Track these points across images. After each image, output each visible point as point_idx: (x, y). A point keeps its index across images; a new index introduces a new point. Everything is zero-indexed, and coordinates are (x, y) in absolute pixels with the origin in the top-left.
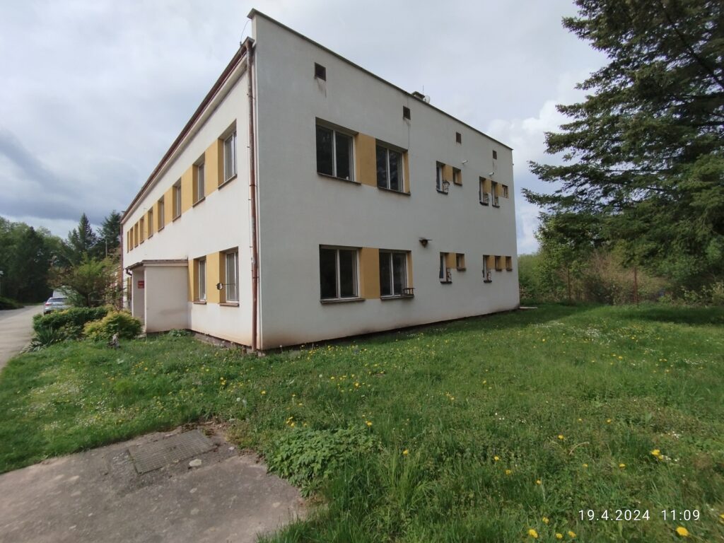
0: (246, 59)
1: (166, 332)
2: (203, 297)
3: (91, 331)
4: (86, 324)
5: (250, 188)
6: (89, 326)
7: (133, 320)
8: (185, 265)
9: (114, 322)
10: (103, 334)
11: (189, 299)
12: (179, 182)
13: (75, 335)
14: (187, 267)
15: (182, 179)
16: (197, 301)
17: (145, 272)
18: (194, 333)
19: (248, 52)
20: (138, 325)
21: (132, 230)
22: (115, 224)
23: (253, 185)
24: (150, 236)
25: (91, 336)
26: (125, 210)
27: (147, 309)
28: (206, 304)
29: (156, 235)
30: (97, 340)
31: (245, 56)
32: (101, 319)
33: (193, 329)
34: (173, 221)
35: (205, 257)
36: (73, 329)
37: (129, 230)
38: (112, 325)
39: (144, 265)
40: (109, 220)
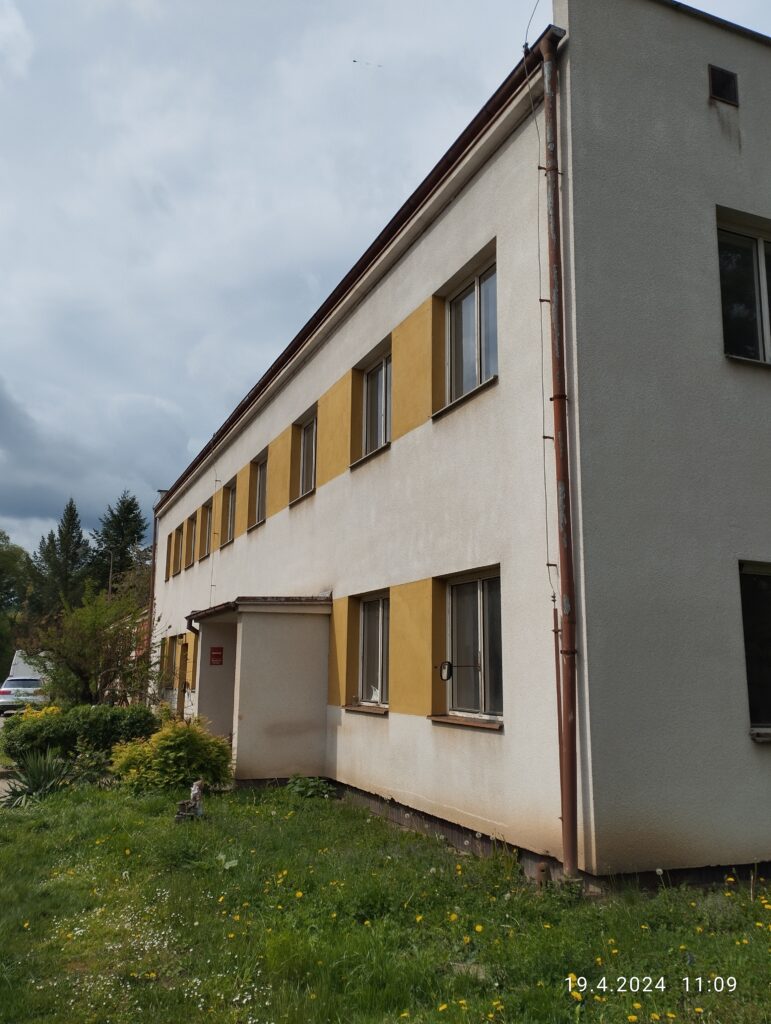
0: (542, 79)
1: (283, 782)
2: (369, 694)
3: (127, 767)
4: (117, 748)
5: (550, 407)
6: (123, 752)
7: (214, 744)
8: (325, 611)
9: (175, 748)
10: (153, 775)
11: (332, 698)
12: (312, 414)
13: (96, 774)
14: (330, 616)
15: (319, 404)
16: (353, 706)
17: (240, 627)
18: (341, 788)
19: (546, 66)
20: (223, 758)
21: (179, 530)
22: (126, 522)
23: (561, 399)
24: (227, 542)
25: (127, 779)
26: (168, 488)
27: (240, 718)
28: (385, 714)
29: (242, 540)
30: (138, 791)
31: (539, 75)
32: (148, 736)
33: (341, 779)
34: (291, 506)
35: (386, 591)
36: (91, 758)
37: (173, 529)
38: (172, 755)
39: (240, 609)
40: (116, 512)
